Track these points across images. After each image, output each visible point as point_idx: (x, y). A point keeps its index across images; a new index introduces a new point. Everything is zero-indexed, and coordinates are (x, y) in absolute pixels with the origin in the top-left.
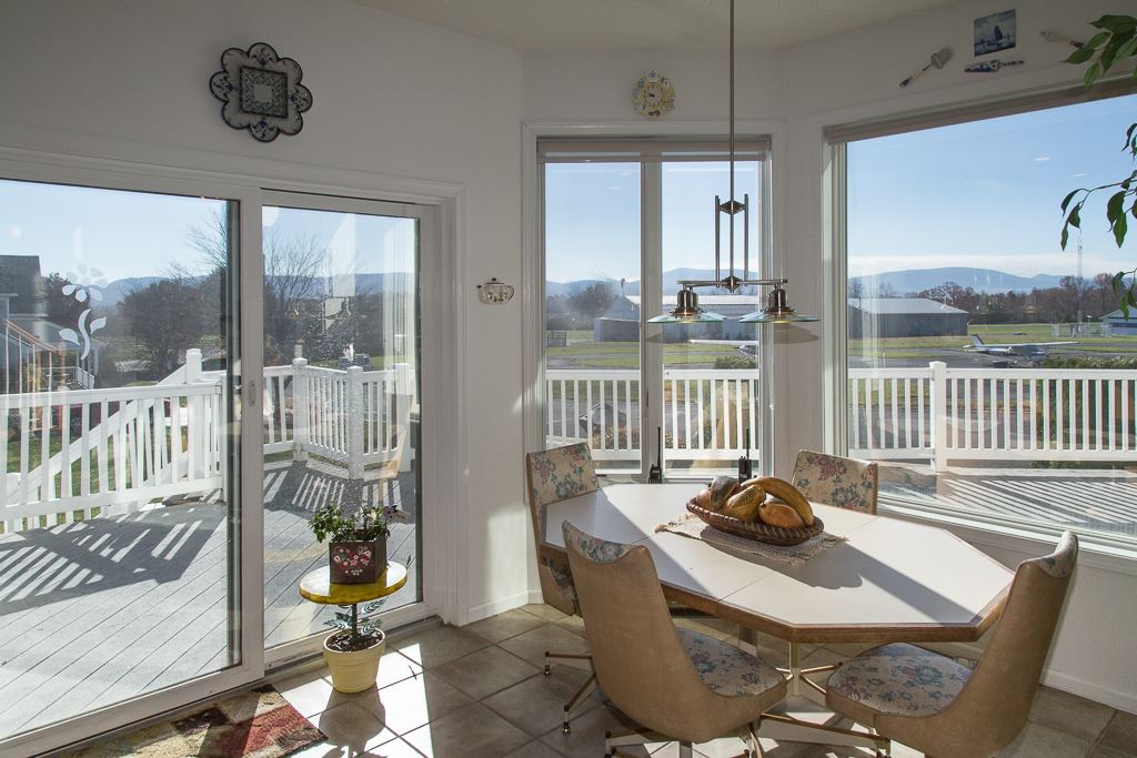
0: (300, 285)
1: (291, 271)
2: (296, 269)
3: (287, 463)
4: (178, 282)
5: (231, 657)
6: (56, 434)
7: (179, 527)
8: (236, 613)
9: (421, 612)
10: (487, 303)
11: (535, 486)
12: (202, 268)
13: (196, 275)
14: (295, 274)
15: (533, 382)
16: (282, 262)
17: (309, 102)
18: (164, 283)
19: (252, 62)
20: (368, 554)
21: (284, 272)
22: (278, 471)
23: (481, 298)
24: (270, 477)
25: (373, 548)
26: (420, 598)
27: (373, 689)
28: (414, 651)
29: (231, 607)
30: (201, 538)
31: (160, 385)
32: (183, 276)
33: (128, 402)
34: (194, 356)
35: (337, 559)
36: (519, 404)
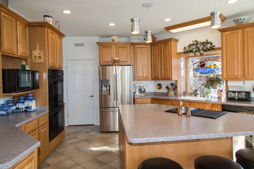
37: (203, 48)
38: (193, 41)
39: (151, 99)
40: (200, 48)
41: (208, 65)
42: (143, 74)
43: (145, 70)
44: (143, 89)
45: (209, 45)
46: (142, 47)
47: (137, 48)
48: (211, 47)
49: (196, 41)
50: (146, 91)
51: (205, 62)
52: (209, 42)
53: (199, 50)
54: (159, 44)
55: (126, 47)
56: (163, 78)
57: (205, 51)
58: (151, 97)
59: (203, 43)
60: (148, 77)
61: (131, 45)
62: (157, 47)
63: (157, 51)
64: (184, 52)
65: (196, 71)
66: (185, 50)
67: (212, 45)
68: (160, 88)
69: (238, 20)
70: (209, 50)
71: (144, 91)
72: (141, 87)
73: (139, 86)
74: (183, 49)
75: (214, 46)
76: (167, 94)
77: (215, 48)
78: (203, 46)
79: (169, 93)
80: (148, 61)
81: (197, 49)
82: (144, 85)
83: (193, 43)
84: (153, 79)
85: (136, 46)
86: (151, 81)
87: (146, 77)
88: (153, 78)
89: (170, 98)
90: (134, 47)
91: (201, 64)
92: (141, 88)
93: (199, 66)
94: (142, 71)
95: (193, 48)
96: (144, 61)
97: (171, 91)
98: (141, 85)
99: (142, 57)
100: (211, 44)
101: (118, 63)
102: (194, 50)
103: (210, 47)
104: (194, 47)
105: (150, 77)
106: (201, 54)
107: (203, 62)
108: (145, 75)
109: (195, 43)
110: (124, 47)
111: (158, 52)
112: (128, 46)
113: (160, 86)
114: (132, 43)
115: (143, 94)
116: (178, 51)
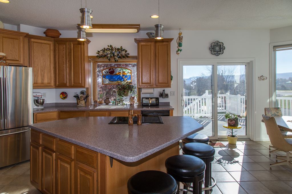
0: (231, 78)
1: (229, 74)
2: (230, 74)
3: (225, 114)
4: (203, 77)
5: (213, 135)
6: (186, 104)
7: (205, 121)
8: (214, 133)
9: (246, 137)
10: (260, 80)
11: (266, 114)
12: (208, 74)
13: (207, 76)
14: (230, 75)
15: (272, 96)
16: (226, 72)
17: (225, 48)
18: (200, 78)
19: (216, 44)
20: (234, 122)
21: (227, 75)
22: (223, 115)
23: (259, 80)
24: (221, 116)
25: (235, 121)
26: (246, 135)
27: (236, 144)
28: (244, 142)
29: (213, 132)
30: (208, 123)
31: (202, 96)
32: (204, 76)
33: (197, 99)
34: (207, 91)
35: (229, 122)
36: (268, 101)
37: (118, 55)
38: (108, 46)
39: (57, 112)
40: (115, 54)
41: (117, 72)
42: (43, 79)
43: (46, 75)
44: (42, 100)
45: (124, 53)
46: (41, 43)
47: (34, 42)
48: (126, 54)
49: (111, 46)
50: (45, 103)
51: (114, 69)
52: (123, 49)
53: (114, 56)
54: (67, 43)
55: (18, 39)
56: (72, 85)
57: (120, 57)
58: (58, 110)
59: (118, 49)
60: (50, 83)
61: (25, 37)
62: (65, 46)
63: (64, 50)
64: (97, 56)
65: (105, 78)
66: (98, 54)
67: (127, 53)
68: (64, 98)
69: (151, 34)
70: (124, 57)
71: (43, 102)
72: (38, 97)
73: (35, 95)
74: (97, 53)
75: (128, 54)
76: (76, 105)
77: (129, 56)
78: (118, 52)
79: (79, 103)
80: (50, 62)
81: (112, 55)
82: (43, 95)
83: (108, 47)
84: (57, 87)
85: (32, 40)
86: (53, 88)
87: (48, 83)
88: (57, 85)
89: (80, 109)
90: (29, 40)
91: (110, 71)
92: (37, 99)
93: (108, 73)
94: (41, 75)
95: (107, 52)
96: (44, 61)
97: (82, 100)
98: (38, 94)
99: (42, 56)
100: (126, 51)
101: (4, 62)
102: (109, 55)
103: (124, 54)
104: (109, 52)
105: (53, 84)
106: (115, 61)
107: (113, 69)
108: (46, 81)
109: (110, 48)
110: (13, 39)
111: (66, 52)
112: (21, 38)
113: (64, 95)
114: (27, 34)
115: (40, 107)
116: (90, 54)
